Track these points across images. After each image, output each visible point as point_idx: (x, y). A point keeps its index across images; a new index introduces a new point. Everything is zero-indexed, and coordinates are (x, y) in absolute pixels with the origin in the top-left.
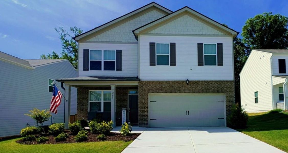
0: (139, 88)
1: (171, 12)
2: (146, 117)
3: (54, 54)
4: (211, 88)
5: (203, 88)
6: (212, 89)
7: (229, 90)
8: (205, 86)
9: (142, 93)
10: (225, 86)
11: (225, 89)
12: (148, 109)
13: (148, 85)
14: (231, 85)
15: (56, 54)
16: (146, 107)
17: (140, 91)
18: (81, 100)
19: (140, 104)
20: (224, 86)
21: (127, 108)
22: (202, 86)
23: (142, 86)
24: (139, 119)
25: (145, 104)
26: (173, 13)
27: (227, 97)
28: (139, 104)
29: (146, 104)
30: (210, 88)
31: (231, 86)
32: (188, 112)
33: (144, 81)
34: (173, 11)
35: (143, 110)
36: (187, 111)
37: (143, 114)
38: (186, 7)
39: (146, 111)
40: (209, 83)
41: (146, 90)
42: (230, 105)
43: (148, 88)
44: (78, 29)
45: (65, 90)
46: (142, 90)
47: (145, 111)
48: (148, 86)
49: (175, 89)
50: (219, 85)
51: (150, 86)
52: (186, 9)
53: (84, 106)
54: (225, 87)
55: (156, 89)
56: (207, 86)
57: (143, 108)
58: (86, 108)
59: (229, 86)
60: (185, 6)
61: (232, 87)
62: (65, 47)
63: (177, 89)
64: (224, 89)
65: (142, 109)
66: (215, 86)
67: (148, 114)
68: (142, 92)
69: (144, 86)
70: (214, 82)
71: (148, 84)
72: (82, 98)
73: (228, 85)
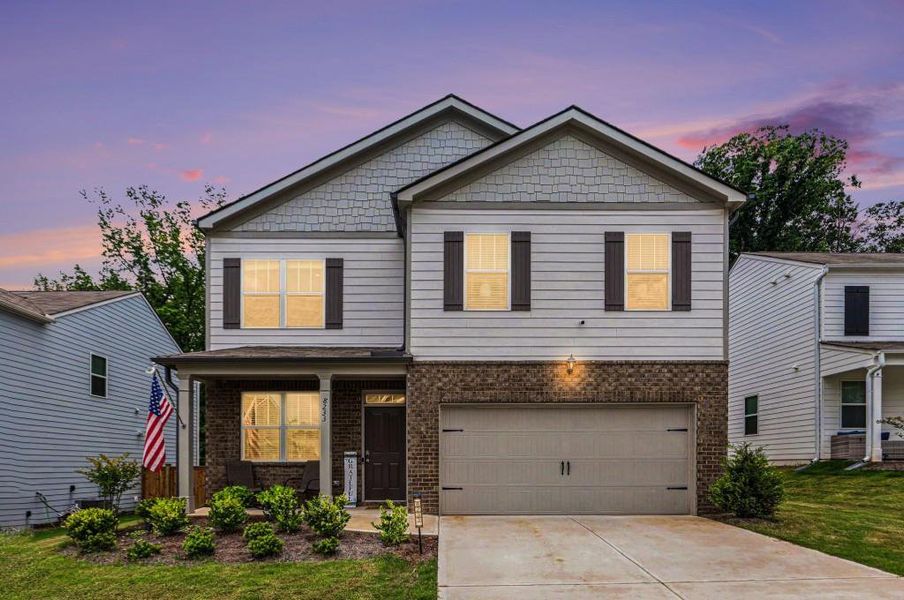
0: (409, 384)
1: (517, 131)
2: (431, 480)
3: (78, 274)
4: (649, 385)
5: (621, 385)
6: (650, 389)
7: (709, 393)
8: (629, 379)
9: (419, 402)
10: (697, 380)
11: (697, 389)
12: (437, 454)
13: (440, 375)
14: (716, 375)
15: (84, 274)
16: (433, 450)
17: (412, 394)
18: (220, 421)
19: (413, 437)
20: (693, 380)
21: (360, 449)
22: (618, 380)
23: (420, 380)
24: (407, 487)
25: (429, 439)
26: (521, 132)
27: (702, 418)
28: (408, 437)
29: (431, 437)
30: (645, 385)
31: (718, 380)
32: (565, 465)
33: (424, 364)
34: (523, 128)
35: (420, 459)
36: (563, 463)
37: (420, 471)
38: (573, 107)
39: (431, 463)
40: (642, 370)
41: (431, 394)
42: (713, 445)
43: (440, 384)
44: (149, 193)
45: (177, 393)
46: (421, 393)
47: (430, 460)
48: (440, 380)
49: (527, 389)
50: (676, 376)
51: (445, 380)
52: (573, 114)
53: (226, 441)
54: (696, 384)
55: (465, 389)
56: (633, 380)
57: (423, 452)
58: (233, 448)
59: (709, 380)
60: (570, 105)
61: (719, 385)
62: (110, 250)
63: (533, 390)
64: (692, 389)
65: (418, 454)
66: (661, 380)
67: (437, 471)
68: (418, 398)
69: (424, 381)
70: (658, 366)
71: (438, 371)
72: (221, 418)
73: (708, 376)
